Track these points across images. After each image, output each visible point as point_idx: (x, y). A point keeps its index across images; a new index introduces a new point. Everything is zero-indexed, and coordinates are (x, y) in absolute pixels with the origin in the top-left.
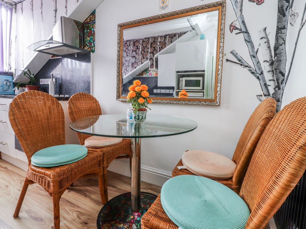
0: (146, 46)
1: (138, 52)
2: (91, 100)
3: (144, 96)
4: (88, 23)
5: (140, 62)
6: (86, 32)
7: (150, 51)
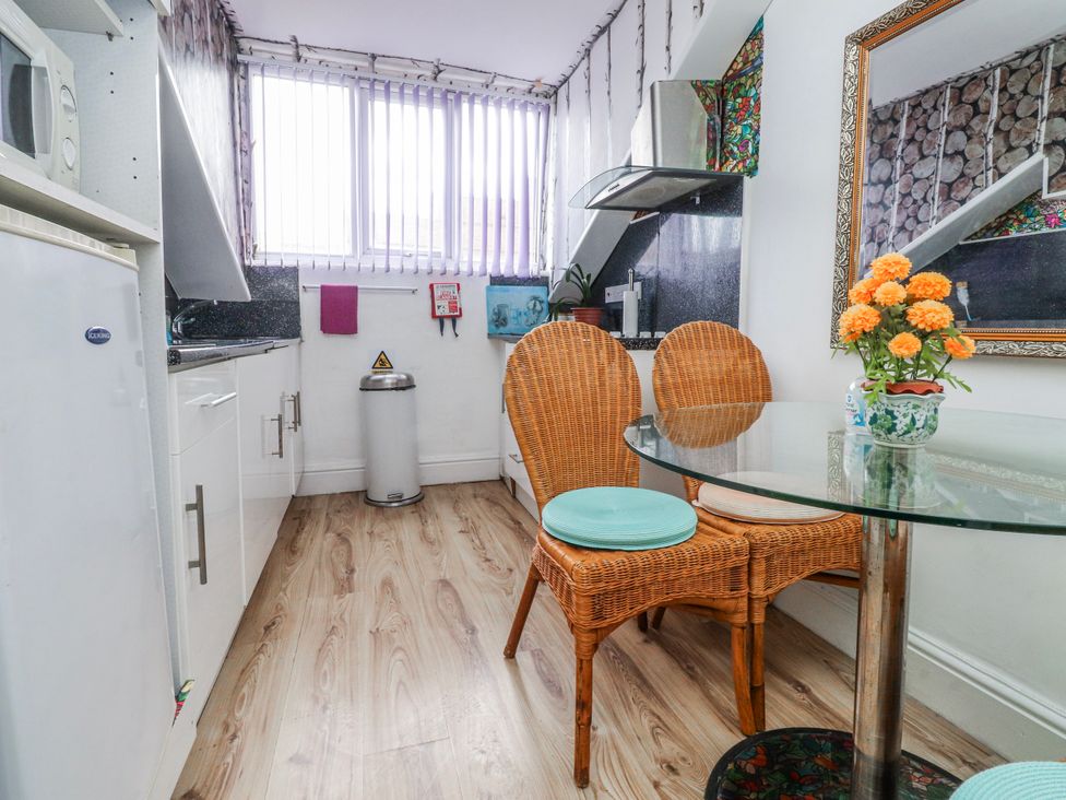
0: (1025, 92)
1: (977, 129)
2: (733, 347)
3: (921, 326)
4: (738, 74)
5: (990, 173)
6: (730, 110)
7: (1051, 106)
